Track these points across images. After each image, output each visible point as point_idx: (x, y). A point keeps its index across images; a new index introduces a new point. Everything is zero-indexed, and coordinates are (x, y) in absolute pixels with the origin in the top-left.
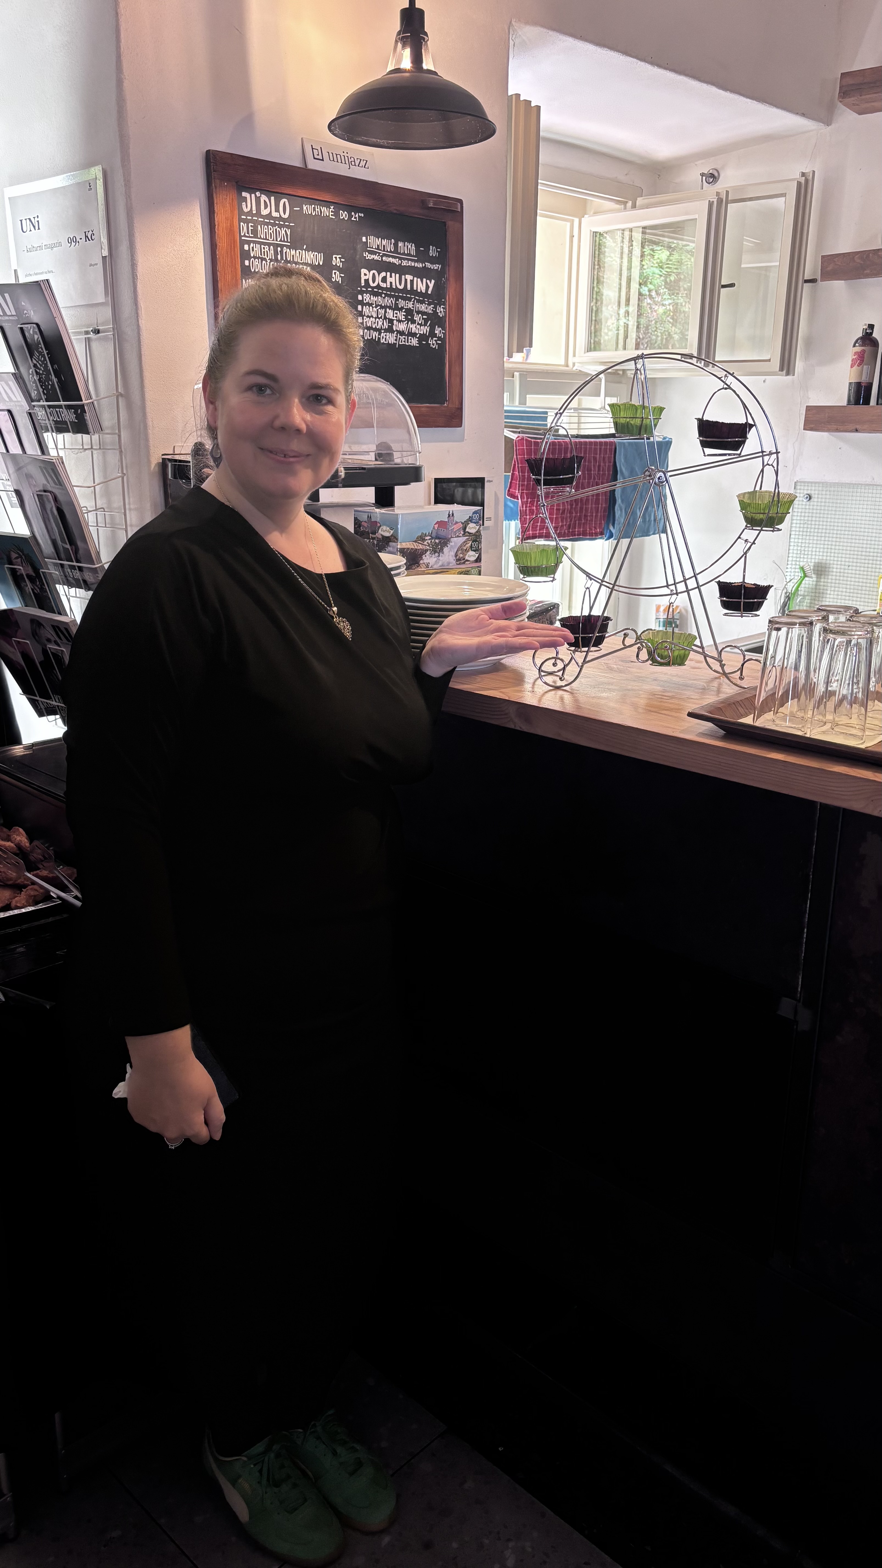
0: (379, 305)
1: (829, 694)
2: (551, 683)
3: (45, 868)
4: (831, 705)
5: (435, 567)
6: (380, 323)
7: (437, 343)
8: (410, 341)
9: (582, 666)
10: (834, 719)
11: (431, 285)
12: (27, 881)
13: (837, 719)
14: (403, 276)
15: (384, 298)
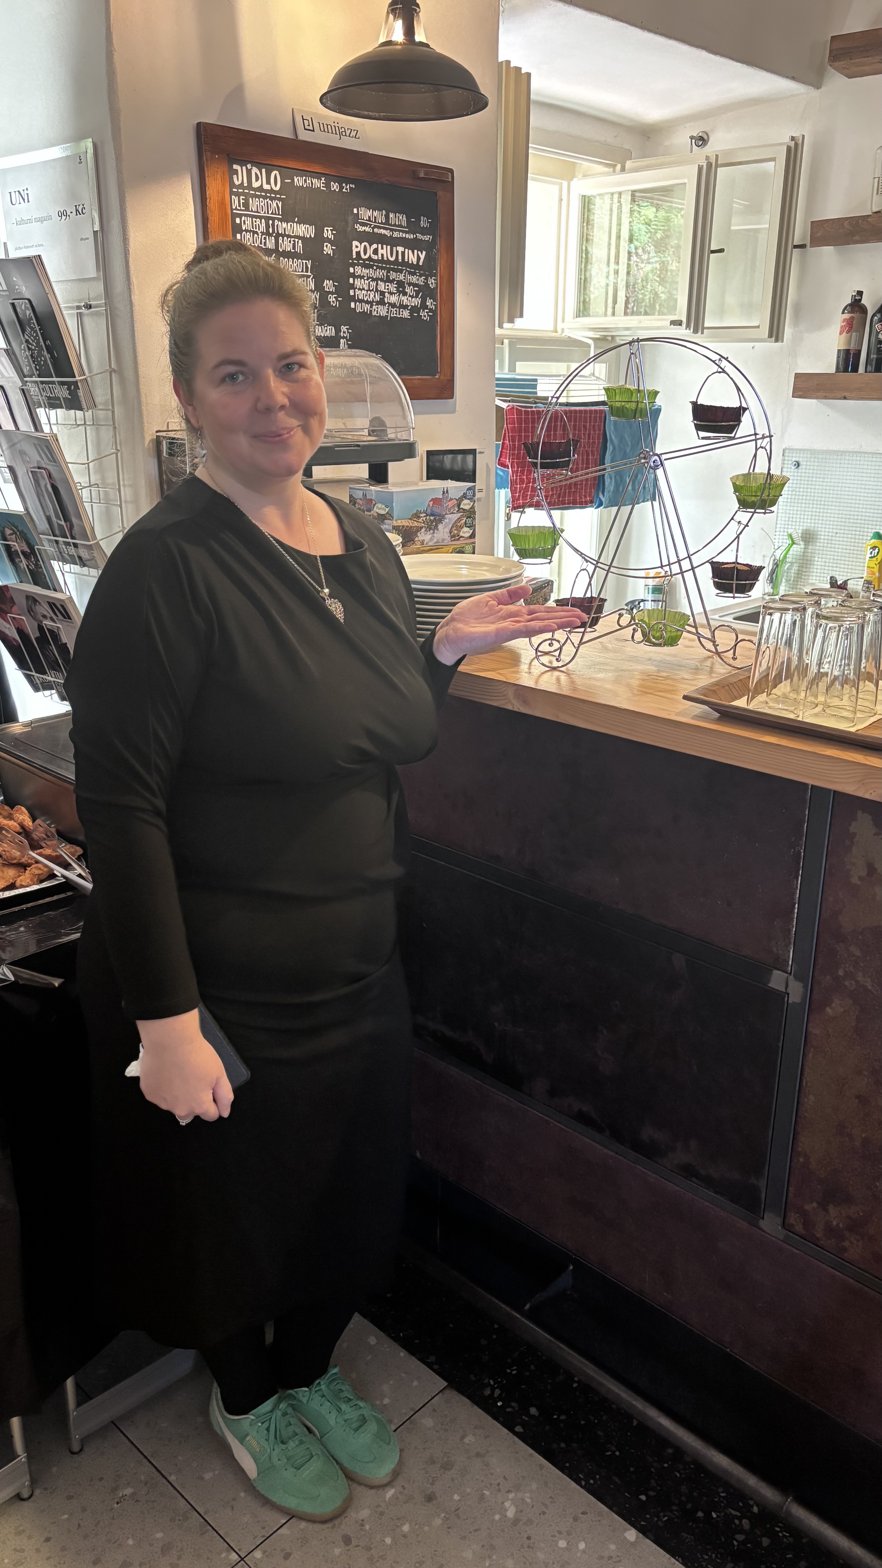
0: (370, 278)
1: (820, 675)
2: (548, 664)
3: (48, 846)
4: (822, 685)
5: (430, 544)
6: (372, 296)
7: (428, 315)
8: (401, 313)
9: (578, 647)
10: (826, 701)
11: (422, 256)
12: (31, 860)
13: (828, 701)
14: (395, 248)
15: (376, 270)
